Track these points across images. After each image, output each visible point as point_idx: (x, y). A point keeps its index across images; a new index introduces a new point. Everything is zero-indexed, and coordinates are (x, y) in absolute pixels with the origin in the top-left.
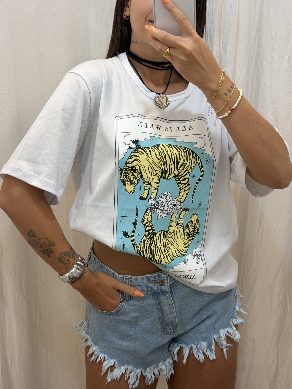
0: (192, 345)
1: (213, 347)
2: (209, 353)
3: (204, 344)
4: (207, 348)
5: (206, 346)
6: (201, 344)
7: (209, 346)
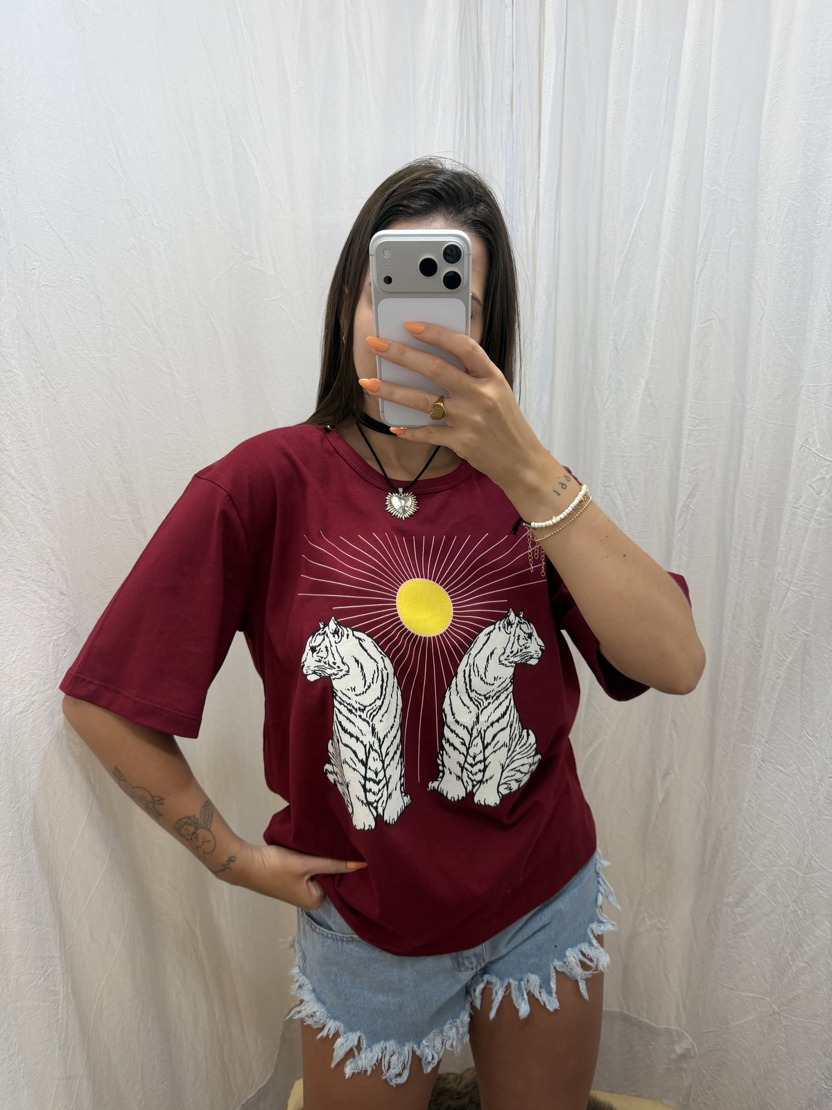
0: (511, 981)
1: (553, 985)
2: (543, 997)
3: (535, 979)
4: (541, 987)
5: (538, 983)
6: (528, 978)
7: (545, 983)
